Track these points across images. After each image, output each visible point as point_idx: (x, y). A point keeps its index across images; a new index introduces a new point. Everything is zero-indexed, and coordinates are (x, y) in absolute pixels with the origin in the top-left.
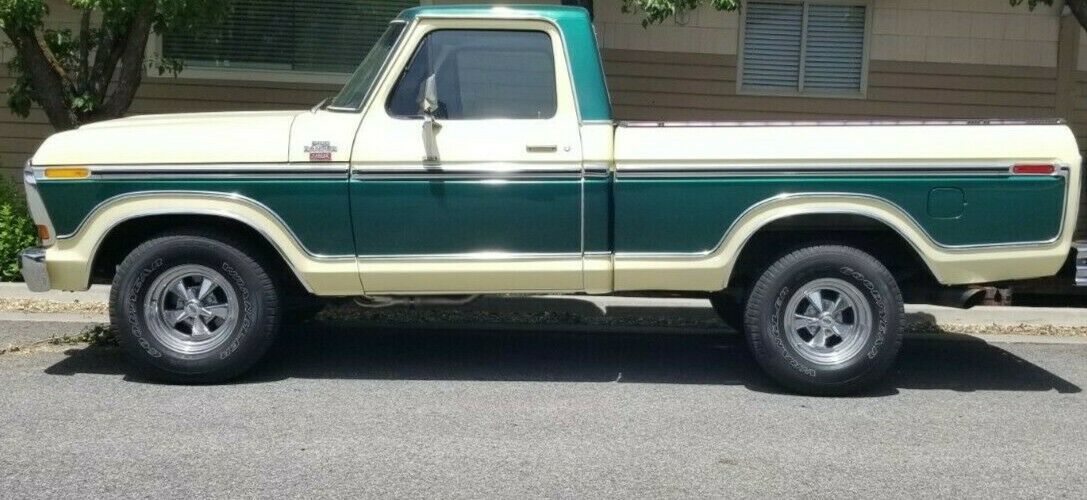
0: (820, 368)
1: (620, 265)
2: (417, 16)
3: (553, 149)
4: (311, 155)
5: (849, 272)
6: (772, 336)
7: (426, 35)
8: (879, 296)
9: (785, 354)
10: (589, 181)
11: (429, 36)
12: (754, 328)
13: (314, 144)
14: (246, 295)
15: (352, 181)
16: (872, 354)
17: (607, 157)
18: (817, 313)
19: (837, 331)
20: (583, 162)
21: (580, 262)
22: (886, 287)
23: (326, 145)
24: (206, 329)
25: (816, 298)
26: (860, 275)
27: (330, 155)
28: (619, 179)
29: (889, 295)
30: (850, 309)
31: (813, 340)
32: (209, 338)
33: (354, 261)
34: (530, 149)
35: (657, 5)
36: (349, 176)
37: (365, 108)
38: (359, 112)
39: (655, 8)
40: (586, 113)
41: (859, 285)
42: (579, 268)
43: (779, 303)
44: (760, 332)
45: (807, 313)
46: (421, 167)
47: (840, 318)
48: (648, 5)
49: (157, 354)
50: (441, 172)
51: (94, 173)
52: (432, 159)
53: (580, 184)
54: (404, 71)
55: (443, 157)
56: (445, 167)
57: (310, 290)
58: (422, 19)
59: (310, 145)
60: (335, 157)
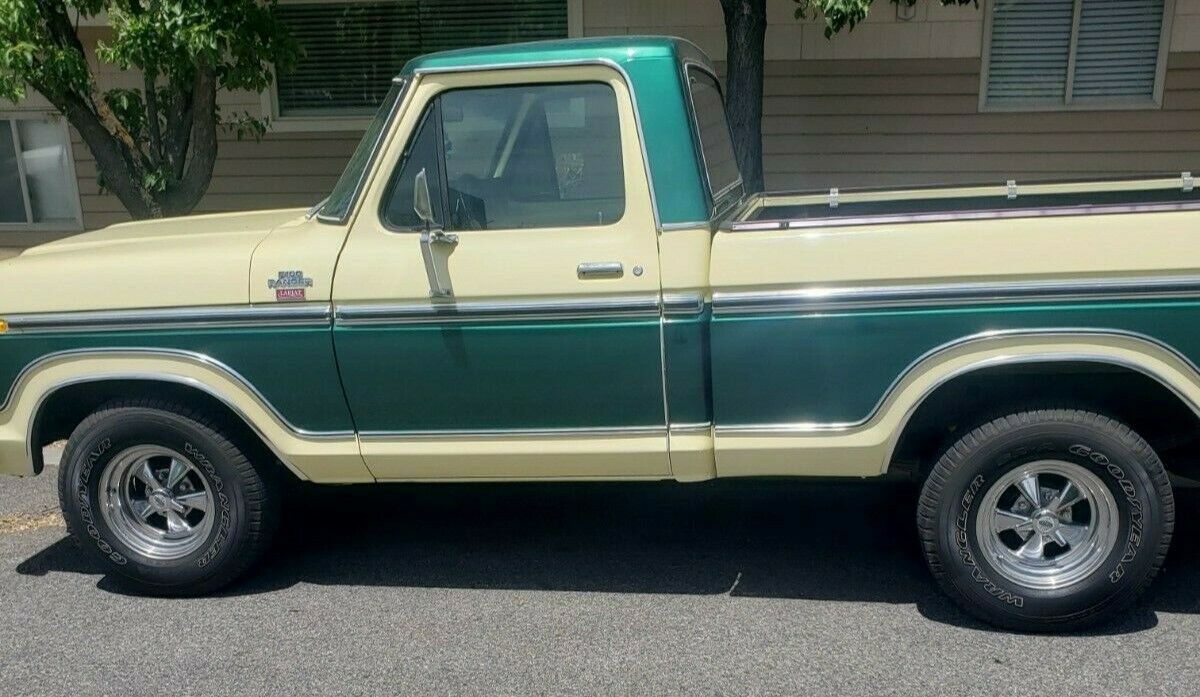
0: (1031, 593)
1: (722, 443)
2: (417, 72)
3: (617, 273)
4: (278, 292)
5: (1083, 452)
6: (956, 547)
7: (432, 100)
8: (1132, 488)
9: (976, 574)
10: (670, 321)
11: (437, 101)
12: (927, 534)
13: (282, 275)
14: (219, 485)
15: (336, 329)
16: (1115, 575)
17: (699, 282)
18: (1030, 511)
19: (1061, 538)
20: (662, 291)
21: (664, 440)
22: (1144, 475)
23: (297, 277)
24: (185, 524)
25: (1030, 485)
26: (1102, 456)
27: (303, 292)
28: (717, 316)
29: (1149, 488)
30: (1085, 503)
31: (1023, 548)
32: (189, 536)
33: (353, 439)
34: (584, 274)
35: (841, 6)
36: (333, 321)
37: (352, 218)
38: (343, 223)
39: (839, 11)
40: (668, 213)
41: (1100, 471)
42: (664, 448)
43: (967, 498)
44: (936, 540)
45: (1015, 507)
46: (429, 307)
47: (1068, 517)
48: (828, 7)
49: (122, 560)
50: (456, 313)
51: (11, 325)
52: (442, 294)
53: (658, 326)
54: (402, 157)
55: (457, 291)
56: (460, 306)
57: (303, 477)
58: (424, 76)
59: (276, 278)
60: (310, 293)
